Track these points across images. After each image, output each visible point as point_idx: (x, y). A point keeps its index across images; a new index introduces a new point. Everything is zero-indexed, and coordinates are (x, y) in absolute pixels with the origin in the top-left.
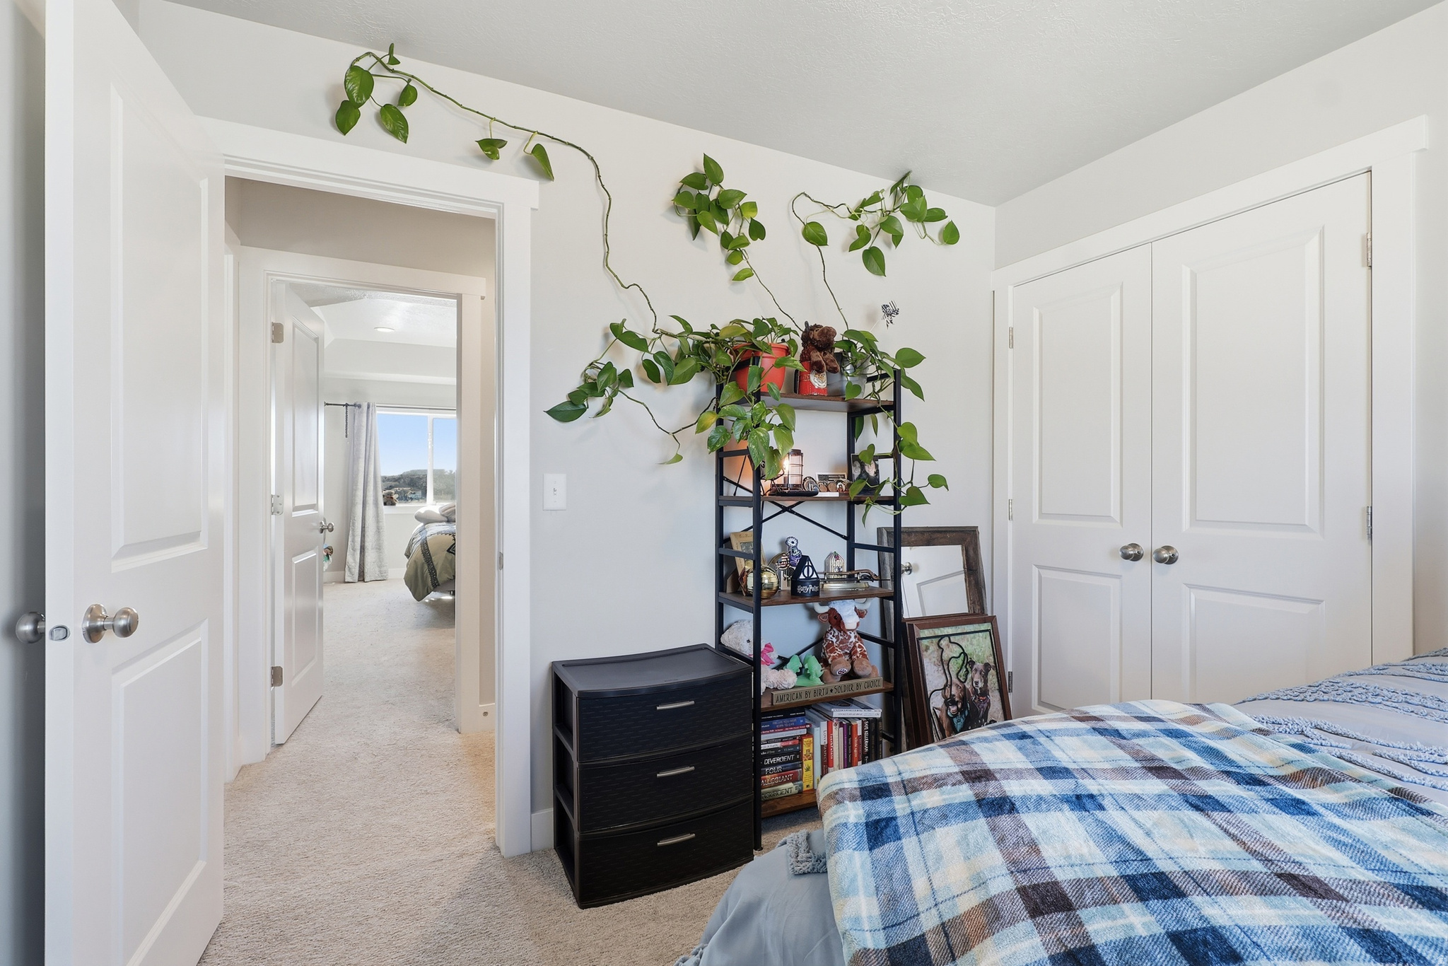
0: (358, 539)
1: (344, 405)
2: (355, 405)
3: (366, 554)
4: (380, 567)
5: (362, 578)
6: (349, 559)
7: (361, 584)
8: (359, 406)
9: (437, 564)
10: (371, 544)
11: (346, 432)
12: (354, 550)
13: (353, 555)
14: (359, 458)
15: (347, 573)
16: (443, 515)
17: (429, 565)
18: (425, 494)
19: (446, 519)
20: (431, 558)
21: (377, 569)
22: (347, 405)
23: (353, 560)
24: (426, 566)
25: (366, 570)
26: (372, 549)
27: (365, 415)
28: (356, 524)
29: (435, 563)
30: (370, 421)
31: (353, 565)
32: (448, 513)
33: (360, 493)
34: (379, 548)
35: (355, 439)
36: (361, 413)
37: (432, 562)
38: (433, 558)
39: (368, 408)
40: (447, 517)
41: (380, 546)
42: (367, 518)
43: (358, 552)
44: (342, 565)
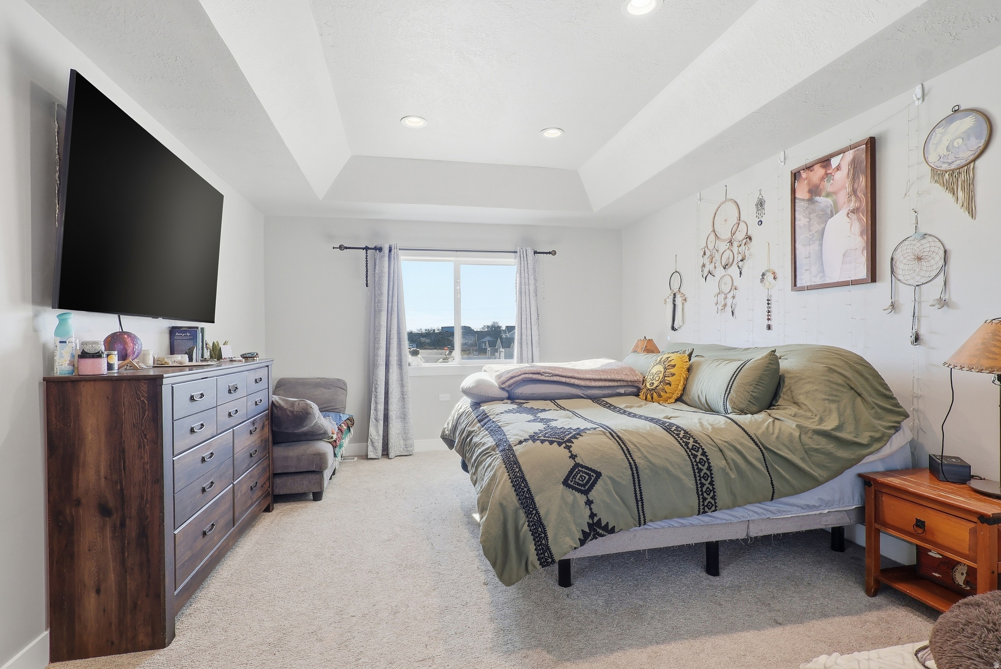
0: (381, 407)
1: (363, 249)
2: (375, 248)
3: (391, 425)
4: (405, 440)
5: (386, 453)
6: (372, 430)
7: (384, 462)
8: (380, 249)
9: (547, 513)
10: (395, 412)
11: (367, 281)
12: (377, 420)
13: (377, 426)
14: (380, 311)
15: (370, 448)
16: (503, 389)
17: (528, 514)
18: (452, 348)
19: (505, 395)
20: (532, 499)
21: (402, 442)
22: (367, 248)
23: (376, 433)
24: (522, 514)
25: (390, 445)
26: (396, 418)
27: (386, 259)
28: (379, 389)
29: (542, 512)
30: (392, 266)
31: (376, 438)
32: (509, 386)
33: (382, 353)
34: (404, 417)
35: (377, 289)
36: (382, 257)
37: (535, 508)
38: (536, 499)
39: (390, 250)
40: (507, 391)
41: (405, 415)
42: (390, 382)
43: (381, 423)
44: (364, 437)
